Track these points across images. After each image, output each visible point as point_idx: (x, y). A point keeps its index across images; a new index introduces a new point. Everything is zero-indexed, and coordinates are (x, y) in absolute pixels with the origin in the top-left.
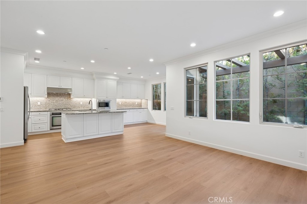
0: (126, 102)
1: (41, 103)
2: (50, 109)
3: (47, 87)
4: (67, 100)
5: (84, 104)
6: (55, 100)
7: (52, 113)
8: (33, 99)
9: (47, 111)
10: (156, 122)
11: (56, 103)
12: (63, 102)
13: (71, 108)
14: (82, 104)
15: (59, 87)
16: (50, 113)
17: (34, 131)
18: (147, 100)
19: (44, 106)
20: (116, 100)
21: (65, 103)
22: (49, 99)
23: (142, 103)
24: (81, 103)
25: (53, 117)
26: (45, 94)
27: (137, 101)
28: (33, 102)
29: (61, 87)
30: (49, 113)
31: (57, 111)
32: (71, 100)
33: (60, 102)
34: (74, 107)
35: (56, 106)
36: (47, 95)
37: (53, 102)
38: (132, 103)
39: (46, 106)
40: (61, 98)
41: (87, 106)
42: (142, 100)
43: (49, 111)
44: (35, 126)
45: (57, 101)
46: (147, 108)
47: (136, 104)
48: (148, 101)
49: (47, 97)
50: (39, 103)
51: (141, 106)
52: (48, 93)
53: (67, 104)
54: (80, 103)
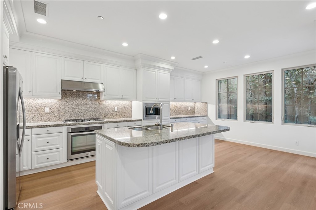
0: (176, 107)
1: (50, 109)
2: (67, 121)
3: (62, 80)
4: (94, 103)
5: (121, 110)
6: (74, 104)
7: (72, 129)
8: (35, 102)
9: (63, 125)
10: (226, 138)
11: (76, 110)
12: (88, 106)
13: (100, 117)
14: (117, 111)
15: (82, 80)
16: (68, 128)
17: (36, 166)
18: (207, 103)
19: (56, 115)
20: (169, 104)
21: (90, 109)
22: (64, 102)
23: (196, 107)
24: (116, 109)
25: (72, 136)
26: (58, 92)
27: (191, 104)
28: (36, 107)
29: (85, 81)
30: (65, 128)
31: (79, 124)
32: (100, 103)
33: (84, 108)
34: (106, 116)
35: (76, 114)
36: (62, 95)
37: (71, 106)
38: (184, 107)
39: (59, 114)
40: (85, 101)
41: (125, 114)
42: (195, 103)
43: (66, 125)
44: (39, 156)
45: (78, 106)
46: (207, 116)
47: (189, 109)
48: (209, 105)
49: (60, 98)
50: (47, 110)
51: (194, 112)
52: (62, 90)
53: (94, 111)
54: (114, 109)
